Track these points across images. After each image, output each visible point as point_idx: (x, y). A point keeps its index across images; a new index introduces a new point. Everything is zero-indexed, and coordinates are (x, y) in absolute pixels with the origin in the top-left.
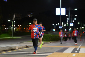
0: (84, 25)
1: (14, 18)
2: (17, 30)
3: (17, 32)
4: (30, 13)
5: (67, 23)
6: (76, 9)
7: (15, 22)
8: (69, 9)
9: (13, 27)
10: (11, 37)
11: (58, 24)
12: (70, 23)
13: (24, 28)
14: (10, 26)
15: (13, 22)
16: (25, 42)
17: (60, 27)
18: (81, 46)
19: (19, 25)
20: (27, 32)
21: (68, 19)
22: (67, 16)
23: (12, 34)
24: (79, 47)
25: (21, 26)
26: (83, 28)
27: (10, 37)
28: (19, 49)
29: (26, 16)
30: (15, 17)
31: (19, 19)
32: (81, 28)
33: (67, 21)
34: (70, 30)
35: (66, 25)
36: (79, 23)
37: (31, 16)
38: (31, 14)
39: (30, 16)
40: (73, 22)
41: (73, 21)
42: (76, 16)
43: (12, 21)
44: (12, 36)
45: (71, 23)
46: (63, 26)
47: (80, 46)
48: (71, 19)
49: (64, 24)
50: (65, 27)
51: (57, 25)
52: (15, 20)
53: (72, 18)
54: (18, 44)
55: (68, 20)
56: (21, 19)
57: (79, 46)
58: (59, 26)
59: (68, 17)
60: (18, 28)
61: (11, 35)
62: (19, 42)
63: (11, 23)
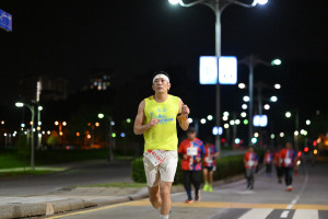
0: (308, 122)
1: (38, 93)
2: (50, 141)
3: (50, 147)
4: (100, 77)
5: (244, 115)
6: (277, 62)
7: (40, 108)
8: (251, 62)
9: (35, 130)
10: (27, 169)
11: (210, 118)
12: (253, 115)
13: (78, 134)
14: (23, 125)
15: (36, 110)
16: (79, 189)
17: (217, 131)
18: (298, 203)
19: (57, 123)
20: (87, 148)
21: (246, 99)
22: (242, 86)
23: (29, 157)
24: (290, 207)
25: (64, 124)
26: (304, 132)
27: (21, 169)
28: (56, 213)
29: (85, 88)
30: (42, 92)
31: (56, 98)
32: (296, 133)
33: (245, 107)
34: (254, 141)
35: (238, 122)
36: (288, 115)
37: (105, 88)
38: (105, 77)
39: (100, 88)
40: (265, 112)
41: (267, 107)
42: (278, 86)
43: (32, 104)
44: (29, 165)
45: (258, 114)
46: (226, 126)
47: (294, 202)
48: (259, 99)
49: (230, 118)
50: (235, 130)
51: (203, 121)
52: (41, 103)
53: (261, 95)
54: (51, 193)
55: (247, 103)
56: (65, 97)
57: (289, 202)
58: (211, 125)
59: (245, 92)
60: (55, 133)
61: (25, 161)
62: (58, 188)
63: (25, 115)
